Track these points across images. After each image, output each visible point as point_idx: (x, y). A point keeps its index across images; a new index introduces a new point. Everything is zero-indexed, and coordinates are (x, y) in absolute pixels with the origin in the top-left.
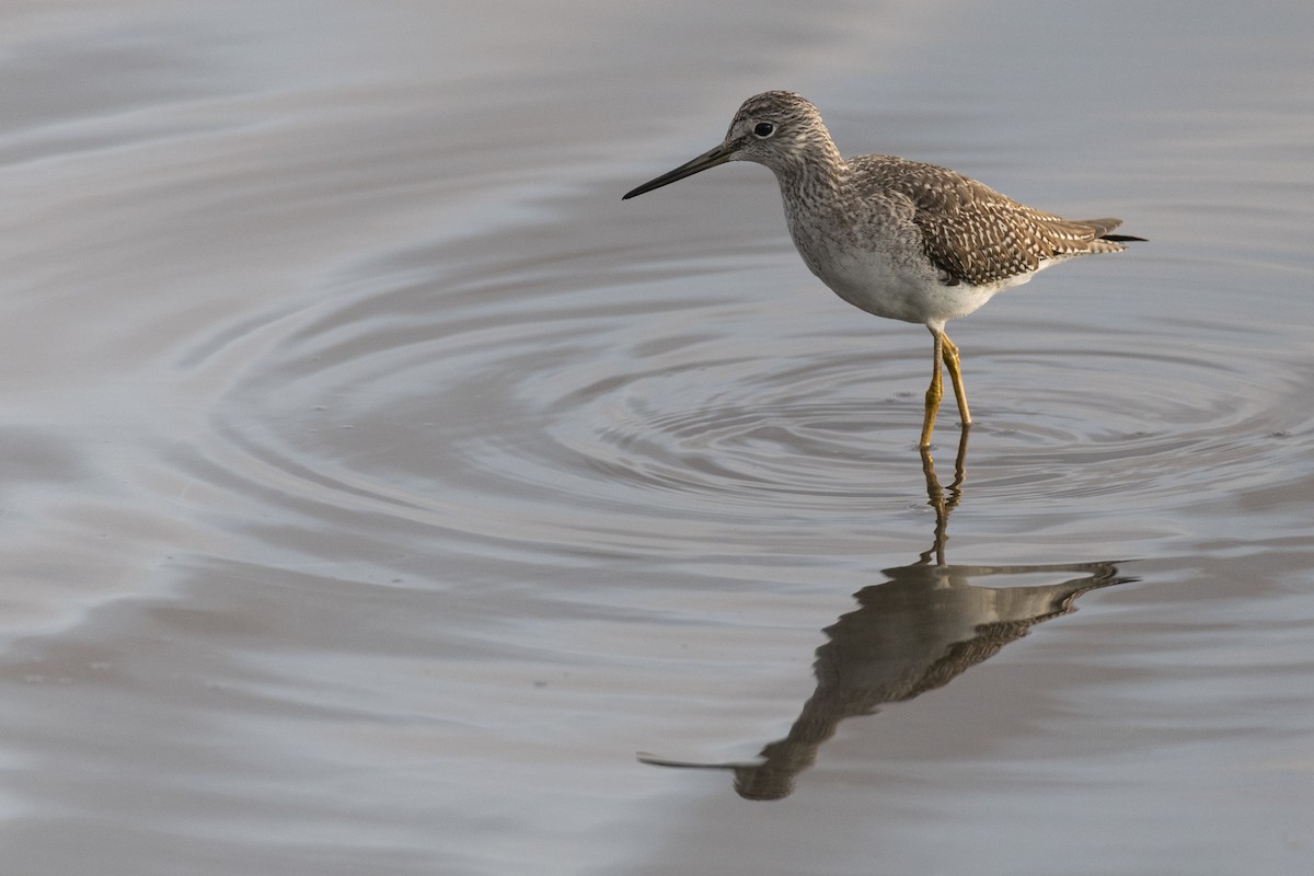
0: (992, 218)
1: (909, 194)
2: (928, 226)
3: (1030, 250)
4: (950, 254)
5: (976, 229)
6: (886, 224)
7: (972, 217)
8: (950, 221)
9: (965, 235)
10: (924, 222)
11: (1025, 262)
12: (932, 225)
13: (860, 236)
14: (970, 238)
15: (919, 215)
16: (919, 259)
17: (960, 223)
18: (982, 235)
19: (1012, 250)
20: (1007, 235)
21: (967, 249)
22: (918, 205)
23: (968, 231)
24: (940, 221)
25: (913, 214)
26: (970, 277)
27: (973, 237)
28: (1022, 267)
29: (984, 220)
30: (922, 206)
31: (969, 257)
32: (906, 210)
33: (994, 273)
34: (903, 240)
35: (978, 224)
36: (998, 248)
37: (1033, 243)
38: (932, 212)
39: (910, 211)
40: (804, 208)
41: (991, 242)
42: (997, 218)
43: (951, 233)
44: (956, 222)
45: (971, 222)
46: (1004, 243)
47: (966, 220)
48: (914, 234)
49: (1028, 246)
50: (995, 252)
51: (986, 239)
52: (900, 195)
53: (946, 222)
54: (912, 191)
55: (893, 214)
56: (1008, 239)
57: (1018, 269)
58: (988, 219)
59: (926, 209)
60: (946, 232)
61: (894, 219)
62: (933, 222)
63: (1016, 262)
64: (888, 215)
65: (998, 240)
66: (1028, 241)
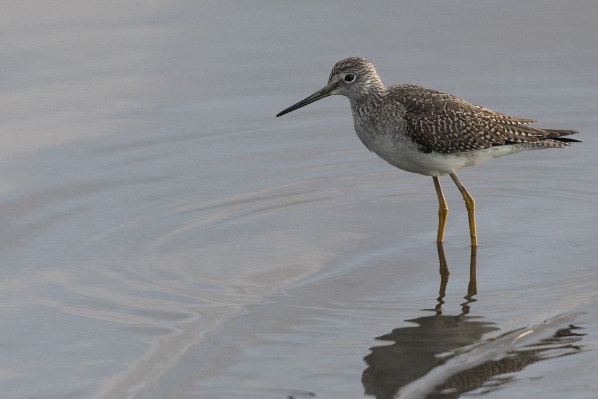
0: (456, 119)
1: (403, 103)
2: (411, 120)
3: (483, 138)
4: (422, 135)
5: (442, 123)
6: (390, 119)
7: (442, 118)
8: (426, 118)
9: (433, 126)
10: (409, 118)
11: (477, 144)
12: (413, 120)
13: (380, 128)
14: (437, 129)
15: (407, 114)
16: (405, 138)
17: (431, 120)
18: (445, 127)
19: (466, 136)
20: (464, 128)
21: (434, 133)
22: (408, 109)
23: (436, 124)
24: (419, 118)
25: (404, 114)
26: (437, 149)
27: (439, 128)
28: (474, 146)
29: (450, 119)
30: (410, 110)
31: (435, 138)
32: (401, 111)
33: (454, 148)
34: (397, 128)
35: (444, 122)
36: (456, 135)
37: (486, 134)
38: (415, 113)
39: (402, 113)
40: (359, 116)
41: (452, 131)
42: (460, 119)
43: (424, 124)
44: (429, 119)
45: (439, 120)
46: (461, 133)
47: (437, 119)
48: (403, 125)
49: (481, 135)
50: (454, 137)
51: (448, 129)
52: (398, 103)
53: (423, 119)
54: (405, 101)
55: (394, 115)
56: (465, 131)
57: (472, 147)
58: (453, 119)
59: (412, 111)
60: (421, 124)
61: (394, 117)
62: (415, 118)
63: (470, 143)
64: (391, 115)
65: (457, 130)
66: (482, 133)
